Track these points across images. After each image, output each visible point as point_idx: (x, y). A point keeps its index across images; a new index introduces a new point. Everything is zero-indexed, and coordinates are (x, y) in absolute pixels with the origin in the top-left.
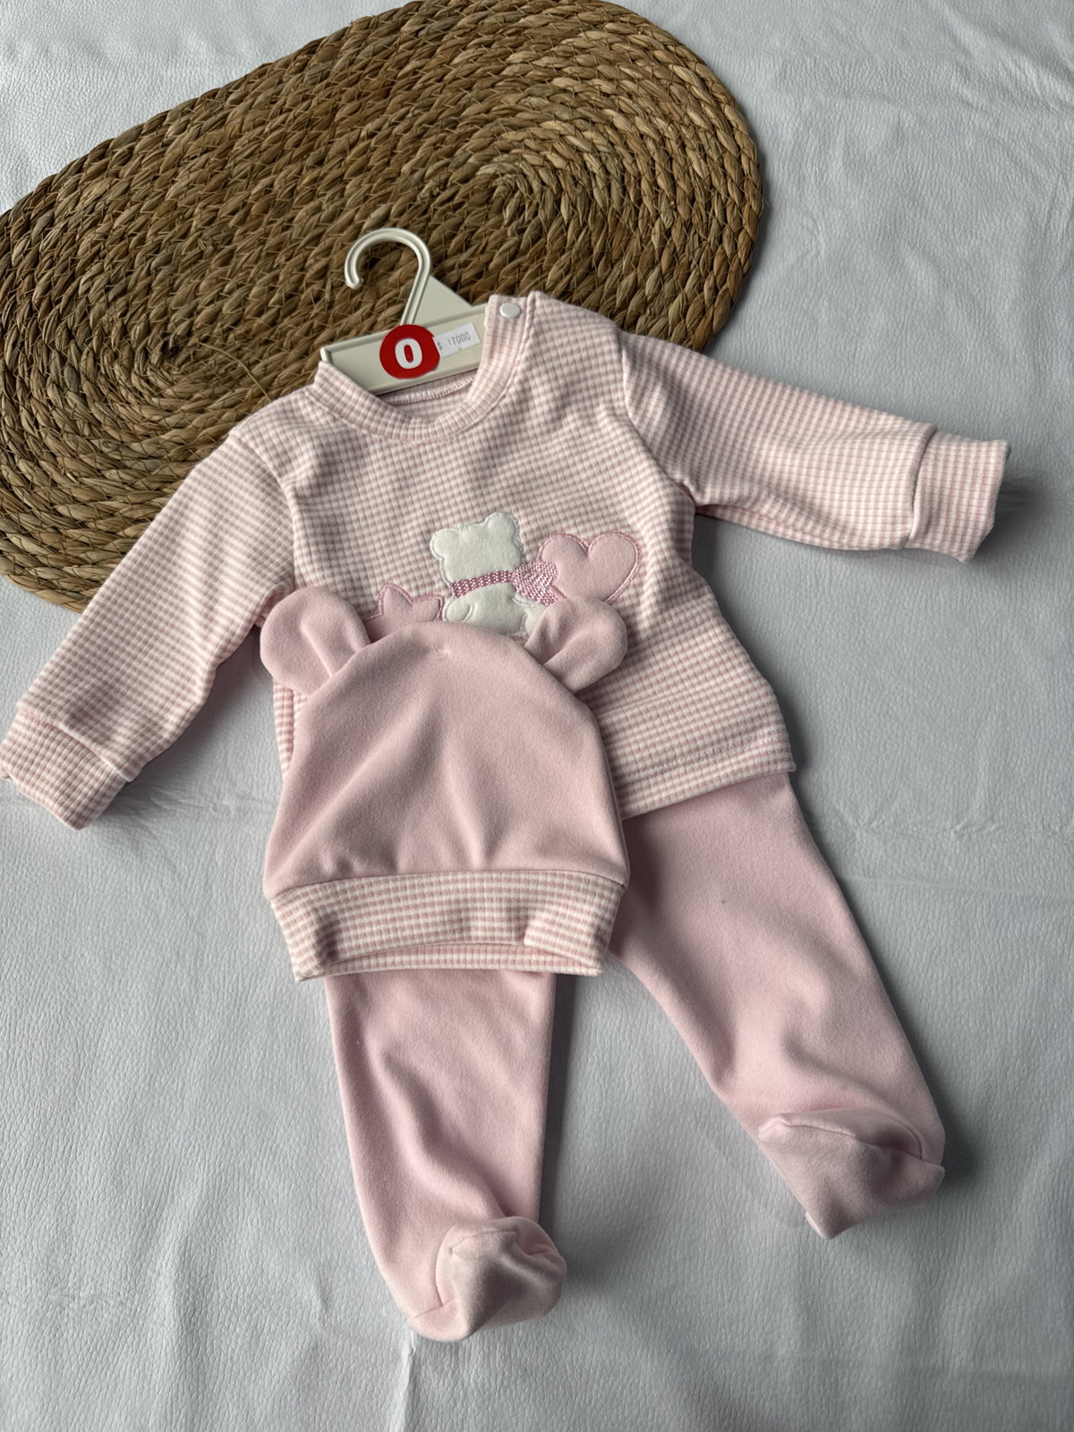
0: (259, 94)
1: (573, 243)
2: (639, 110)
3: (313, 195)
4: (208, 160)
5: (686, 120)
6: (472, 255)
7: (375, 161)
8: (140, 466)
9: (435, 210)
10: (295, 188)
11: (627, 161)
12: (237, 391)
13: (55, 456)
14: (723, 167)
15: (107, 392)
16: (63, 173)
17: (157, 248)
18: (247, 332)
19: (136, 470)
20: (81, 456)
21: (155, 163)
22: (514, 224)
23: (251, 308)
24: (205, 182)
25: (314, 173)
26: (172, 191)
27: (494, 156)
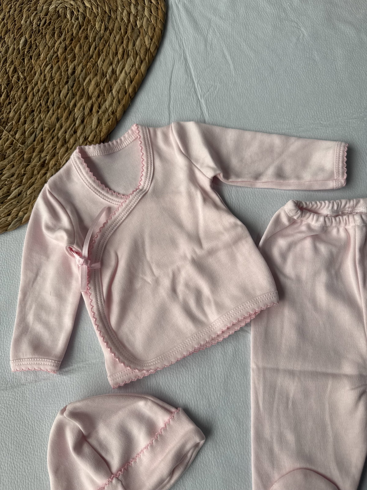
7: (10, 26)
9: (42, 29)
22: (73, 18)
27: (51, 2)
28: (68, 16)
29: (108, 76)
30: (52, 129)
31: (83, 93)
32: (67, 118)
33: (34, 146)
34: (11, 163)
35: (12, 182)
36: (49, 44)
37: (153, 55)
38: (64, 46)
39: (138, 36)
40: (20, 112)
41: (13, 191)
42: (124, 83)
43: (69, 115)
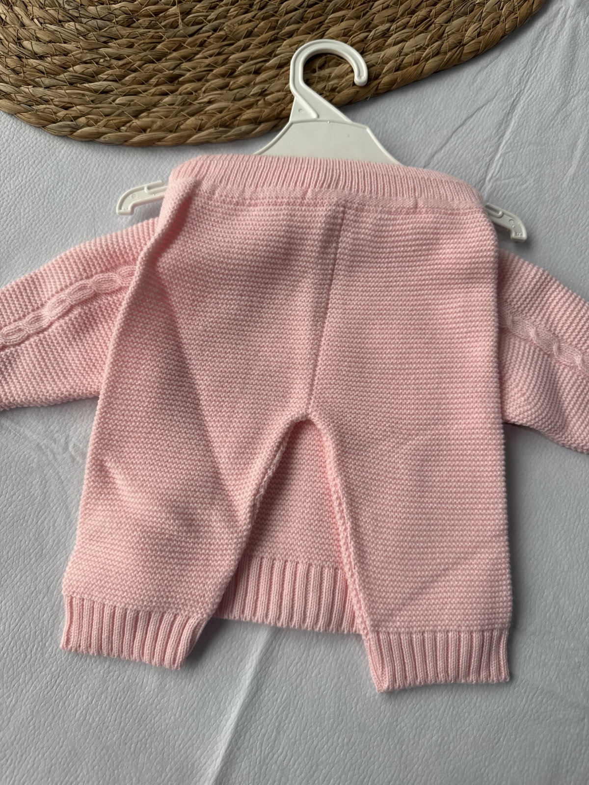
29: (372, 33)
30: (229, 40)
31: (317, 26)
32: (263, 44)
34: (132, 40)
35: (109, 67)
37: (462, 57)
39: (465, 14)
41: (99, 81)
42: (385, 62)
43: (271, 42)
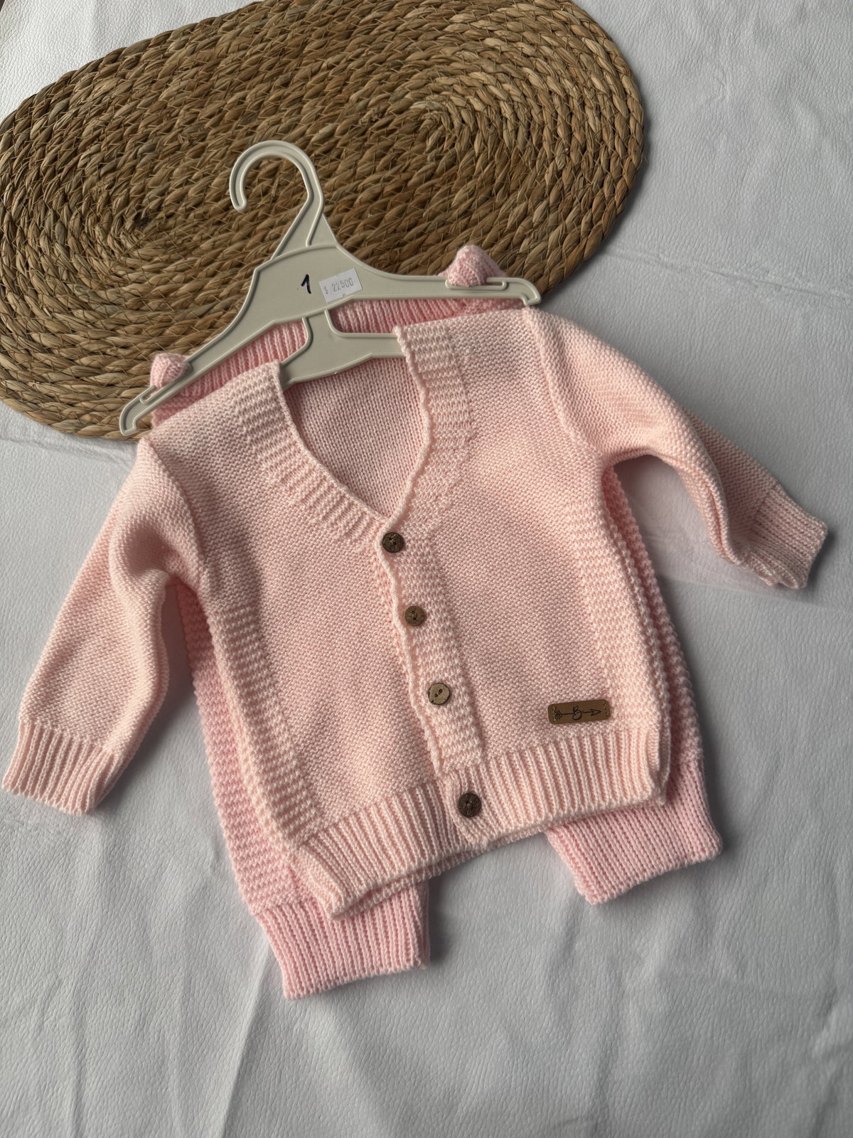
0: (246, 25)
1: (480, 173)
2: (551, 71)
3: (276, 110)
4: (197, 72)
5: (589, 84)
6: (396, 173)
7: (329, 89)
8: (102, 309)
9: (372, 133)
10: (262, 102)
11: (535, 111)
12: (189, 259)
13: (36, 293)
14: (613, 125)
15: (86, 247)
16: (83, 69)
17: (145, 138)
18: (205, 213)
19: (99, 313)
20: (58, 296)
21: (155, 70)
22: (434, 152)
23: (212, 193)
24: (192, 89)
25: (280, 93)
26: (165, 94)
27: (426, 95)
28: (430, 143)
33: (193, 325)
36: (358, 169)
38: (377, 190)
40: (221, 251)
